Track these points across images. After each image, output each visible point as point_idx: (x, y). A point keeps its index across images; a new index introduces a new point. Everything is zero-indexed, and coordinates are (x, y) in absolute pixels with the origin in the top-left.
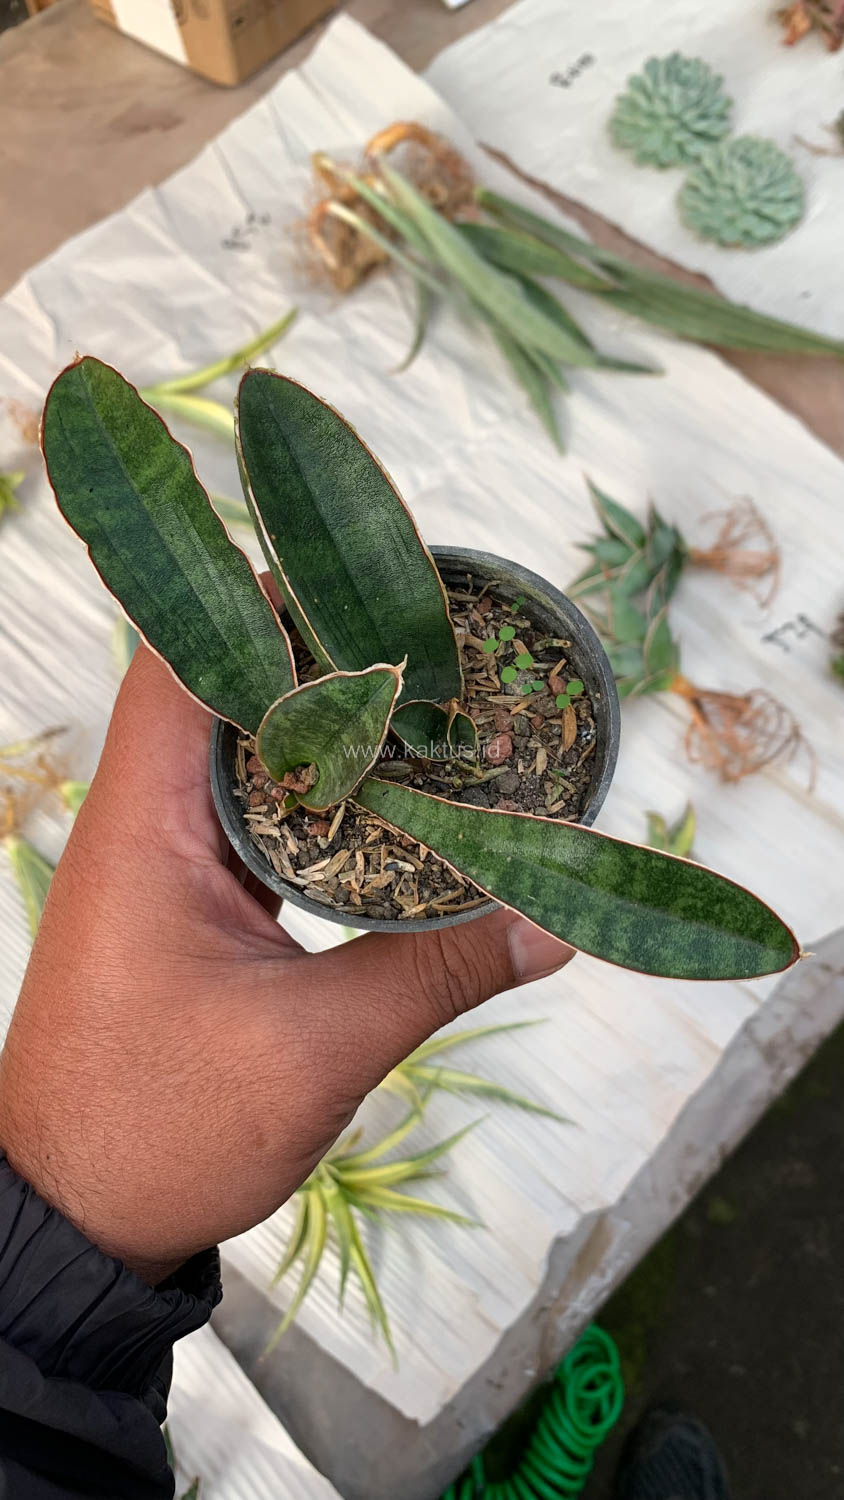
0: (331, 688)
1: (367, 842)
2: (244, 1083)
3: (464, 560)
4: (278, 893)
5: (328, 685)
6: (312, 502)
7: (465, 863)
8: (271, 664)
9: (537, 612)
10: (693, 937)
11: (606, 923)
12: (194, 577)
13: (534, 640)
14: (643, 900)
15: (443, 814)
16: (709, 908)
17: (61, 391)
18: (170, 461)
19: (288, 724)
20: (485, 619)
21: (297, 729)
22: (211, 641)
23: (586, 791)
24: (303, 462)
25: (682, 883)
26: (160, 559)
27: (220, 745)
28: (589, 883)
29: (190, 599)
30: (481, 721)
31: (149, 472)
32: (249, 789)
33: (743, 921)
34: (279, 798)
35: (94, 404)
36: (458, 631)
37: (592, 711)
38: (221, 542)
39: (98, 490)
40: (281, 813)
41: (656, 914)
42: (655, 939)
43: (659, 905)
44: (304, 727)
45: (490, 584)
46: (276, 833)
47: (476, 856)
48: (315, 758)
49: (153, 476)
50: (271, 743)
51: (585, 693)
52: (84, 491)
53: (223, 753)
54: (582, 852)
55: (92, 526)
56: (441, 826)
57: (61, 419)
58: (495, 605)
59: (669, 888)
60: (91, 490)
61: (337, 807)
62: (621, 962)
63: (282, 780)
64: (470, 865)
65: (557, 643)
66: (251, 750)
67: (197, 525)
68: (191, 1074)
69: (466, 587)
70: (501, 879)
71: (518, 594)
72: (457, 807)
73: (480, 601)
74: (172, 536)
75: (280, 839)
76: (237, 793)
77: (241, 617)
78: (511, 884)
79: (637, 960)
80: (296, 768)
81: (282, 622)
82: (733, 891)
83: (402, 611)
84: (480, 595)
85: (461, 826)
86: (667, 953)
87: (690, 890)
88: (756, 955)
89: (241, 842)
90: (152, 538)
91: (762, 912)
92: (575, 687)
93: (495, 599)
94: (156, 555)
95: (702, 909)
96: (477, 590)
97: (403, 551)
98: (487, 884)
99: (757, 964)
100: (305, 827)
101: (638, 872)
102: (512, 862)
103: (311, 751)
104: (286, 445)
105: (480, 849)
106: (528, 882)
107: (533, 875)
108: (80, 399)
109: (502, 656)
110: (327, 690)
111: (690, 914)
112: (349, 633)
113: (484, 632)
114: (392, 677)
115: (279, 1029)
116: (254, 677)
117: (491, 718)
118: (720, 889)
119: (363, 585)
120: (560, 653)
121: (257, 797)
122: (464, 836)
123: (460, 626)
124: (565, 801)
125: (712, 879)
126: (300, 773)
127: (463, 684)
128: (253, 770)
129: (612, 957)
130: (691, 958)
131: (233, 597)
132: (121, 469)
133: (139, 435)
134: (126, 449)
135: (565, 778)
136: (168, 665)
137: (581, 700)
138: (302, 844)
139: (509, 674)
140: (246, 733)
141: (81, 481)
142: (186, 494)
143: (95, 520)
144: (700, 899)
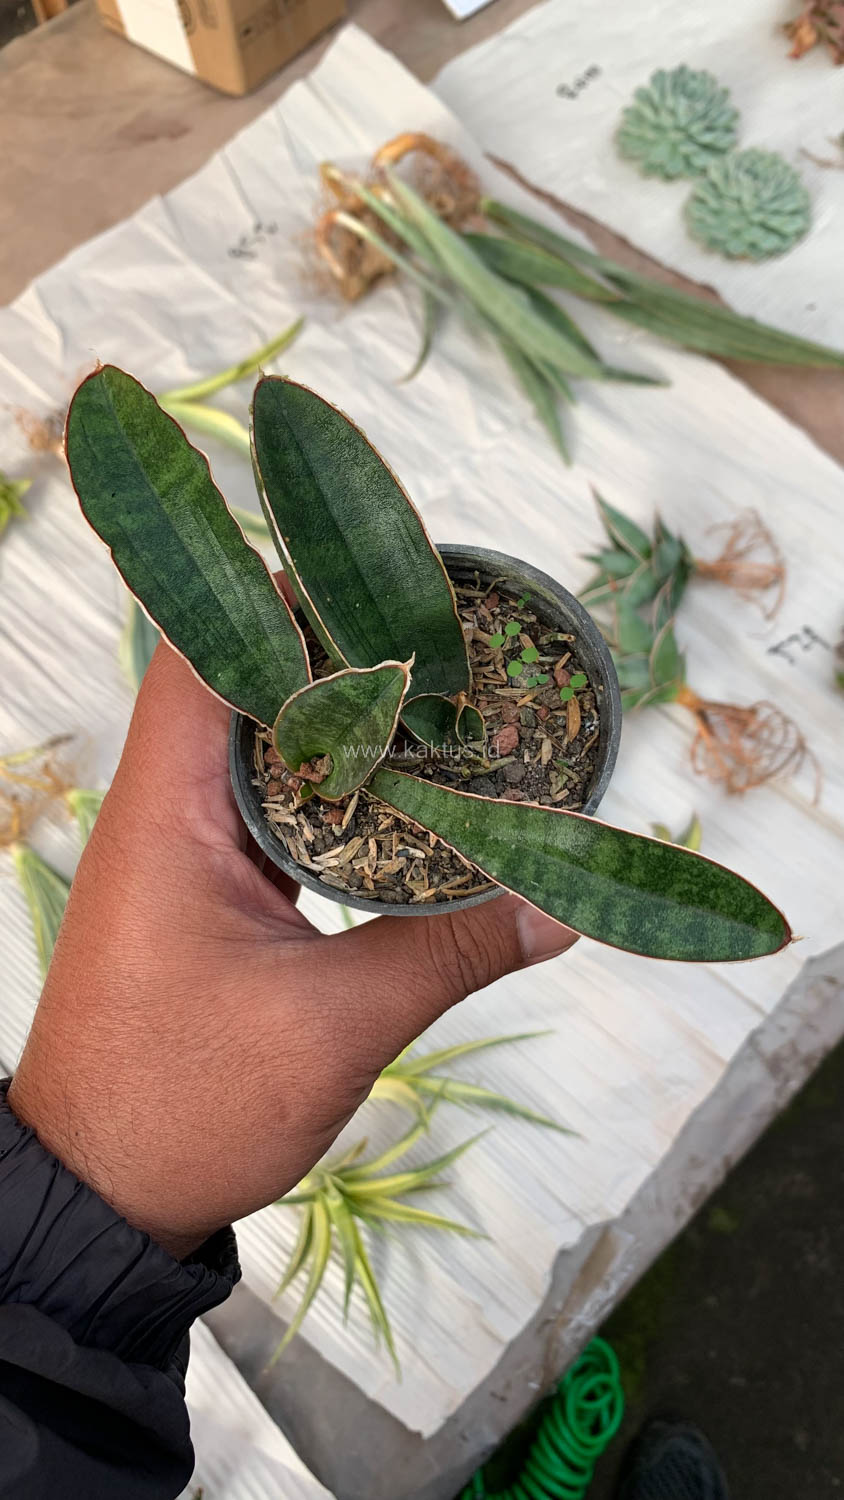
0: (343, 684)
1: (379, 829)
2: (267, 1058)
3: (472, 557)
4: (294, 878)
5: (340, 681)
6: (325, 504)
7: (471, 849)
8: (286, 660)
9: (542, 608)
10: (689, 920)
11: (606, 908)
12: (212, 577)
13: (539, 634)
14: (641, 885)
15: (451, 804)
16: (704, 893)
17: (83, 399)
18: (188, 466)
19: (303, 718)
20: (492, 614)
21: (311, 722)
22: (229, 638)
23: (589, 780)
24: (316, 466)
25: (677, 868)
26: (179, 561)
27: (239, 738)
28: (589, 869)
29: (208, 597)
30: (489, 713)
31: (168, 477)
32: (267, 779)
33: (737, 906)
34: (296, 787)
35: (115, 412)
36: (465, 626)
37: (596, 702)
38: (237, 543)
39: (120, 495)
40: (297, 803)
41: (655, 899)
42: (653, 922)
43: (656, 890)
44: (318, 720)
45: (497, 580)
46: (292, 821)
47: (482, 844)
48: (329, 750)
49: (172, 480)
50: (288, 736)
51: (589, 686)
52: (106, 495)
53: (241, 745)
54: (583, 840)
55: (114, 530)
56: (449, 815)
57: (83, 426)
58: (502, 600)
59: (665, 874)
60: (113, 495)
61: (352, 796)
62: (620, 944)
63: (298, 770)
64: (476, 854)
65: (561, 637)
66: (269, 742)
67: (215, 528)
68: (215, 1050)
69: (474, 583)
70: (507, 865)
71: (524, 590)
72: (464, 796)
73: (488, 596)
74: (191, 538)
75: (297, 827)
76: (255, 783)
77: (257, 615)
78: (515, 870)
79: (636, 943)
80: (311, 759)
81: (297, 620)
82: (726, 876)
83: (411, 608)
84: (488, 591)
85: (468, 814)
86: (664, 936)
87: (686, 876)
88: (750, 938)
89: (260, 829)
90: (172, 540)
91: (754, 897)
92: (579, 680)
93: (502, 594)
94: (176, 557)
95: (698, 894)
96: (485, 586)
97: (412, 550)
98: (493, 870)
99: (750, 947)
100: (321, 815)
101: (636, 859)
102: (517, 850)
103: (326, 743)
104: (299, 448)
105: (486, 836)
106: (532, 868)
107: (537, 862)
108: (101, 406)
109: (508, 650)
110: (339, 685)
111: (686, 898)
112: (360, 629)
113: (492, 627)
114: (401, 673)
115: (300, 1007)
116: (270, 672)
117: (499, 710)
118: (714, 875)
119: (374, 583)
120: (564, 647)
121: (274, 787)
122: (471, 824)
123: (469, 621)
124: (569, 790)
125: (707, 865)
126: (315, 763)
127: (471, 677)
128: (270, 760)
129: (612, 940)
130: (687, 941)
131: (249, 596)
132: (141, 474)
133: (158, 442)
134: (146, 455)
135: (569, 767)
136: (188, 663)
137: (585, 692)
138: (317, 832)
139: (515, 668)
140: (263, 726)
141: (103, 486)
142: (204, 498)
143: (118, 524)
144: (696, 885)
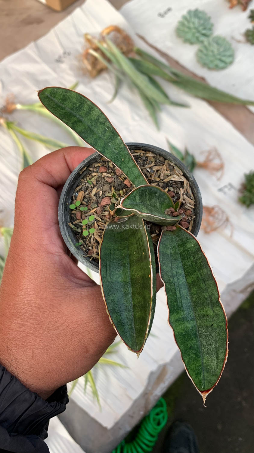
0: (145, 212)
7: (124, 150)
8: (166, 245)
11: (88, 114)
12: (183, 280)
14: (75, 116)
15: (126, 170)
16: (57, 107)
17: (215, 379)
18: (177, 324)
22: (185, 258)
25: (61, 114)
26: (194, 291)
28: (88, 127)
29: (187, 274)
31: (188, 325)
33: (49, 102)
39: (209, 324)
42: (76, 105)
43: (70, 113)
46: (185, 197)
47: (120, 150)
49: (187, 323)
52: (215, 326)
55: (215, 309)
56: (128, 167)
57: (217, 364)
60: (212, 325)
64: (122, 148)
67: (175, 296)
70: (114, 138)
74: (186, 298)
75: (185, 195)
78: (112, 135)
79: (83, 100)
81: (157, 254)
82: (48, 106)
85: (121, 163)
86: (74, 100)
88: (51, 94)
90: (194, 299)
101: (72, 122)
102: (109, 143)
105: (118, 152)
106: (107, 134)
107: (104, 136)
111: (63, 108)
121: (188, 212)
122: (122, 159)
125: (52, 111)
128: (187, 223)
130: (68, 97)
132: (199, 332)
138: (178, 191)
142: (175, 308)
143: (214, 312)
144: (58, 110)
